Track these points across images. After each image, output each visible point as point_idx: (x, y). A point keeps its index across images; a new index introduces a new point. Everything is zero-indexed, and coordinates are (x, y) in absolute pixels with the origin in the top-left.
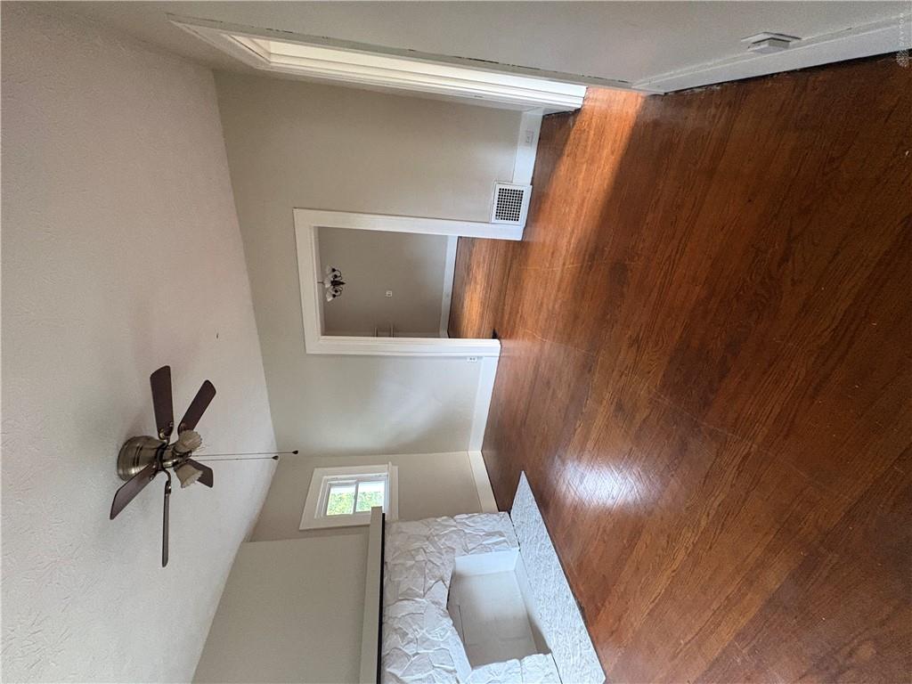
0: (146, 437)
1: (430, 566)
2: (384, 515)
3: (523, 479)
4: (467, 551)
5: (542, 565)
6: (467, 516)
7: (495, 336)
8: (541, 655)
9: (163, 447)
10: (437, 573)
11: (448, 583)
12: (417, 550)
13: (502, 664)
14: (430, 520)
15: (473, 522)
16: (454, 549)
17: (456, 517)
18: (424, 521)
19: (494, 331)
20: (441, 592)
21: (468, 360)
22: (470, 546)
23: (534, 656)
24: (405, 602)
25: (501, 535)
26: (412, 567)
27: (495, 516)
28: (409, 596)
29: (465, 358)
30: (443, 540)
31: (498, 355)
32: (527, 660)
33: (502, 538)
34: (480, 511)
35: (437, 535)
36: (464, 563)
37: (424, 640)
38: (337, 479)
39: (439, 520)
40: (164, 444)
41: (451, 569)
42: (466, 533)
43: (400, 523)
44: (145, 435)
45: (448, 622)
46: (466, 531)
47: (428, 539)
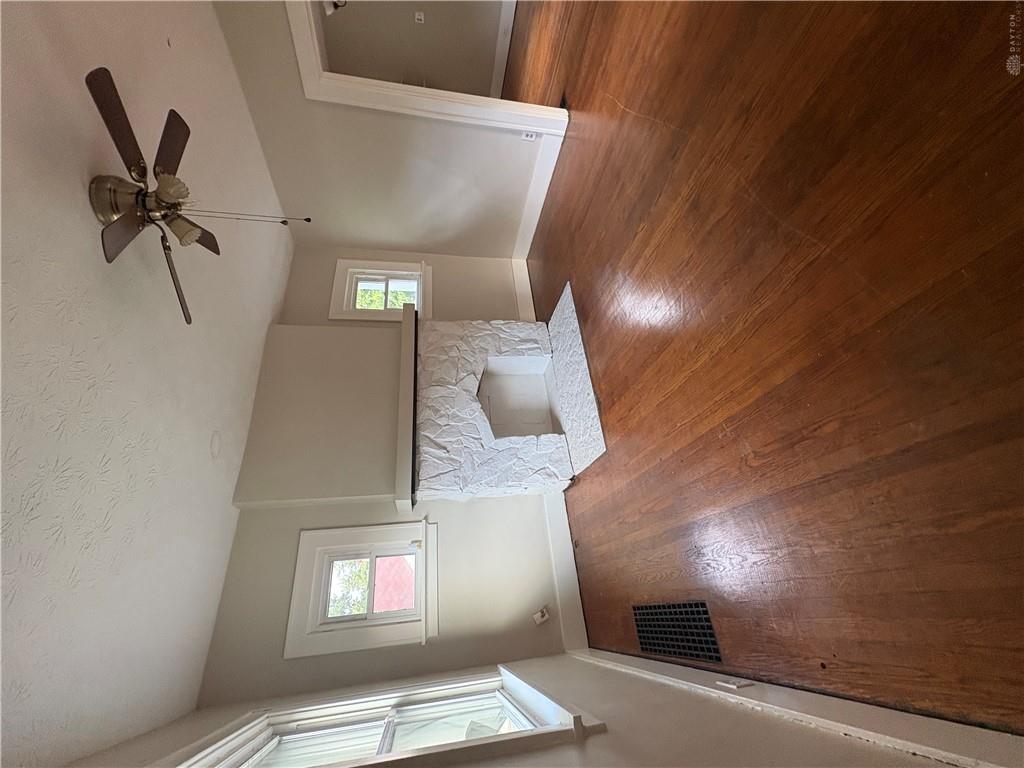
0: (116, 178)
1: (463, 361)
2: (416, 312)
3: (568, 290)
4: (501, 353)
5: (571, 369)
6: (502, 322)
7: (563, 105)
8: (556, 435)
9: (142, 194)
10: (469, 368)
11: (479, 377)
12: (451, 347)
13: (521, 438)
14: (465, 322)
15: (509, 328)
16: (486, 350)
17: (492, 322)
18: (459, 322)
19: (564, 94)
20: (472, 384)
21: (524, 137)
22: (504, 349)
23: (550, 435)
24: (439, 388)
25: (536, 342)
26: (445, 360)
27: (533, 325)
28: (441, 383)
29: (518, 133)
30: (477, 342)
31: (563, 133)
32: (543, 437)
33: (536, 345)
34: (517, 319)
35: (471, 336)
36: (496, 363)
37: (454, 417)
38: (364, 273)
39: (474, 323)
40: (142, 190)
41: (483, 366)
42: (500, 338)
43: (433, 322)
44: (113, 174)
45: (477, 406)
46: (501, 335)
47: (462, 339)
